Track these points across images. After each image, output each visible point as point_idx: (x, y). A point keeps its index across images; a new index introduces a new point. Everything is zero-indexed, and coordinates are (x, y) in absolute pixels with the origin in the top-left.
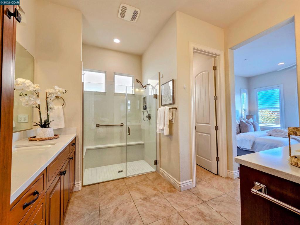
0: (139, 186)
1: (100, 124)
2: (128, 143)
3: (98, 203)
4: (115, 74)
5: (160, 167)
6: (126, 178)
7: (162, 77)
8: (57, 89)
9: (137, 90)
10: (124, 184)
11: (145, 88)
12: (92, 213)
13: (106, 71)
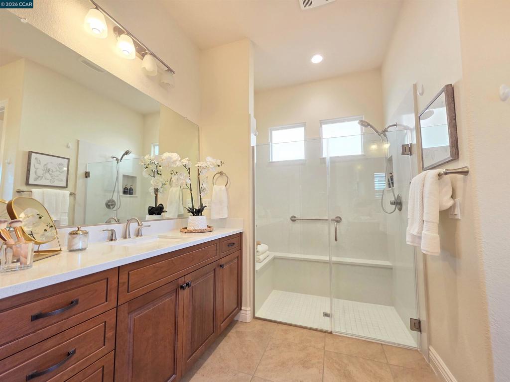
0: (351, 368)
1: (298, 216)
2: (334, 259)
3: (258, 361)
4: (322, 122)
5: (430, 342)
6: (331, 333)
7: (422, 94)
8: (210, 162)
9: (374, 147)
10: (320, 345)
11: (385, 135)
12: (240, 375)
13: (305, 123)
